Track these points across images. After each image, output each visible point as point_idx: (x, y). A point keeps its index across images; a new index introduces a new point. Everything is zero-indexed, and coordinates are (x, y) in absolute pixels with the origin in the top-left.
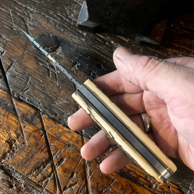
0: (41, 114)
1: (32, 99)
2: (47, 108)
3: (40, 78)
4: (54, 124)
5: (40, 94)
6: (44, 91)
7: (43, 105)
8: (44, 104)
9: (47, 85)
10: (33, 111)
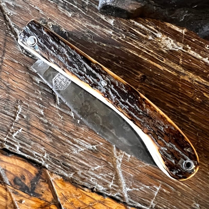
0: (49, 174)
1: (28, 148)
2: (59, 161)
3: (40, 107)
4: (75, 191)
5: (43, 137)
6: (49, 131)
7: (50, 157)
8: (52, 154)
9: (53, 119)
10: (32, 170)
